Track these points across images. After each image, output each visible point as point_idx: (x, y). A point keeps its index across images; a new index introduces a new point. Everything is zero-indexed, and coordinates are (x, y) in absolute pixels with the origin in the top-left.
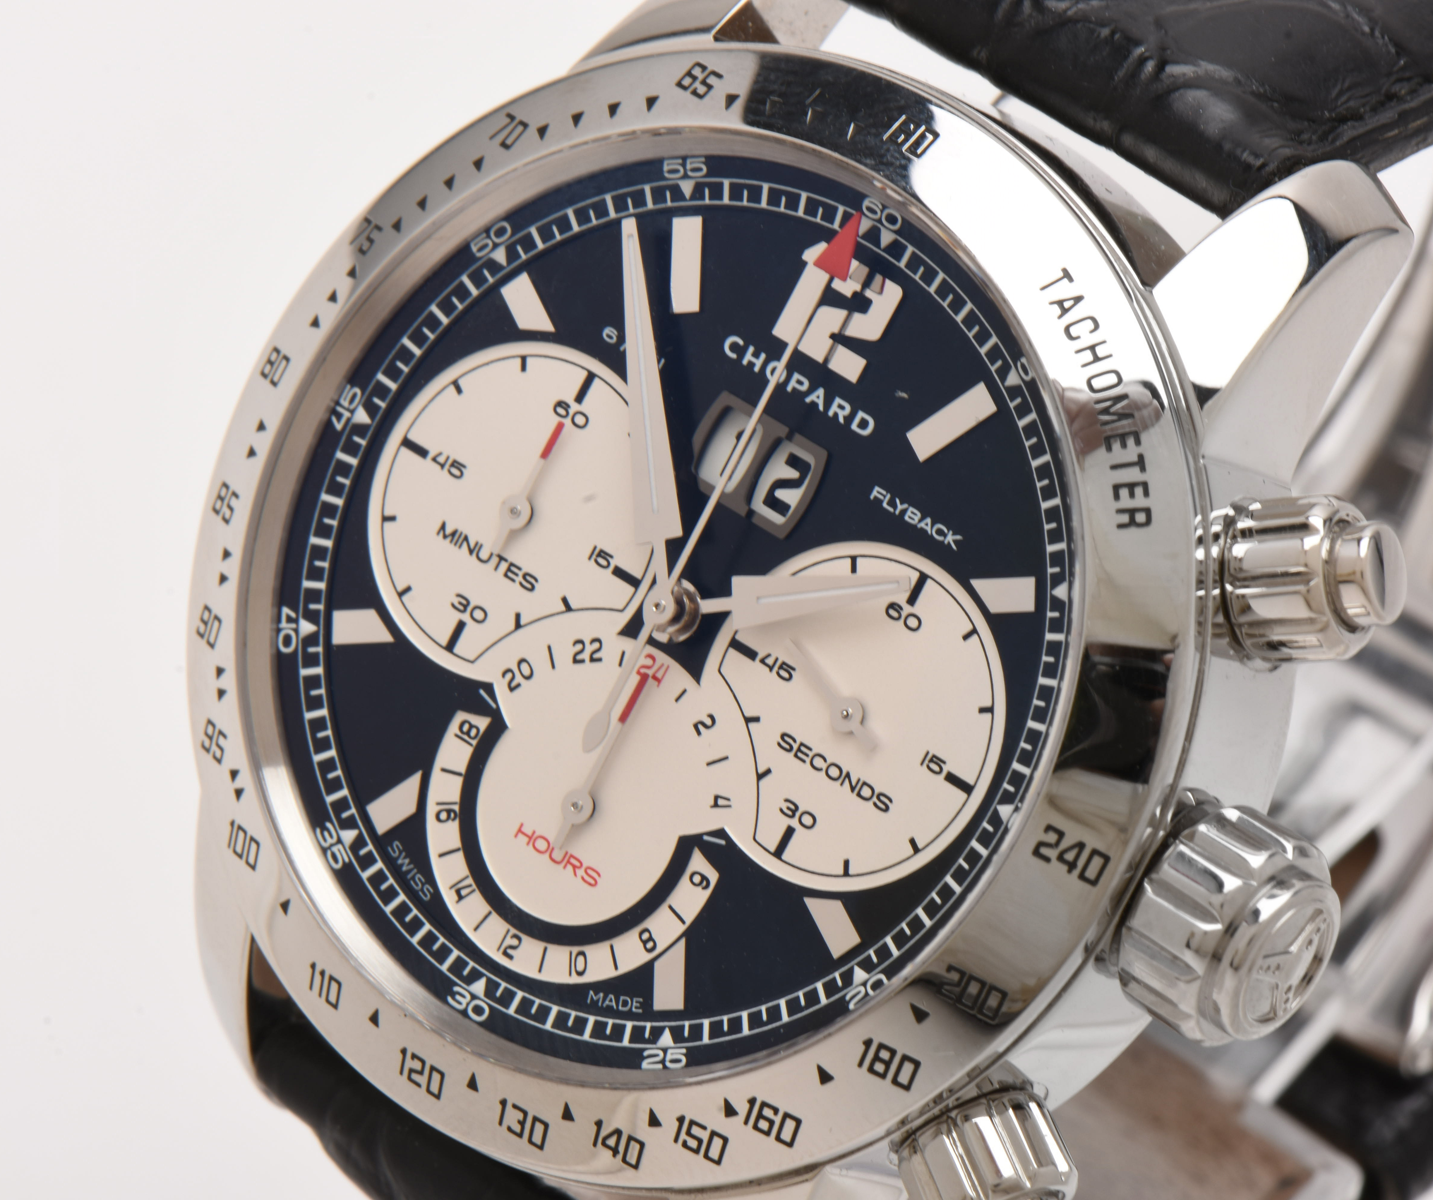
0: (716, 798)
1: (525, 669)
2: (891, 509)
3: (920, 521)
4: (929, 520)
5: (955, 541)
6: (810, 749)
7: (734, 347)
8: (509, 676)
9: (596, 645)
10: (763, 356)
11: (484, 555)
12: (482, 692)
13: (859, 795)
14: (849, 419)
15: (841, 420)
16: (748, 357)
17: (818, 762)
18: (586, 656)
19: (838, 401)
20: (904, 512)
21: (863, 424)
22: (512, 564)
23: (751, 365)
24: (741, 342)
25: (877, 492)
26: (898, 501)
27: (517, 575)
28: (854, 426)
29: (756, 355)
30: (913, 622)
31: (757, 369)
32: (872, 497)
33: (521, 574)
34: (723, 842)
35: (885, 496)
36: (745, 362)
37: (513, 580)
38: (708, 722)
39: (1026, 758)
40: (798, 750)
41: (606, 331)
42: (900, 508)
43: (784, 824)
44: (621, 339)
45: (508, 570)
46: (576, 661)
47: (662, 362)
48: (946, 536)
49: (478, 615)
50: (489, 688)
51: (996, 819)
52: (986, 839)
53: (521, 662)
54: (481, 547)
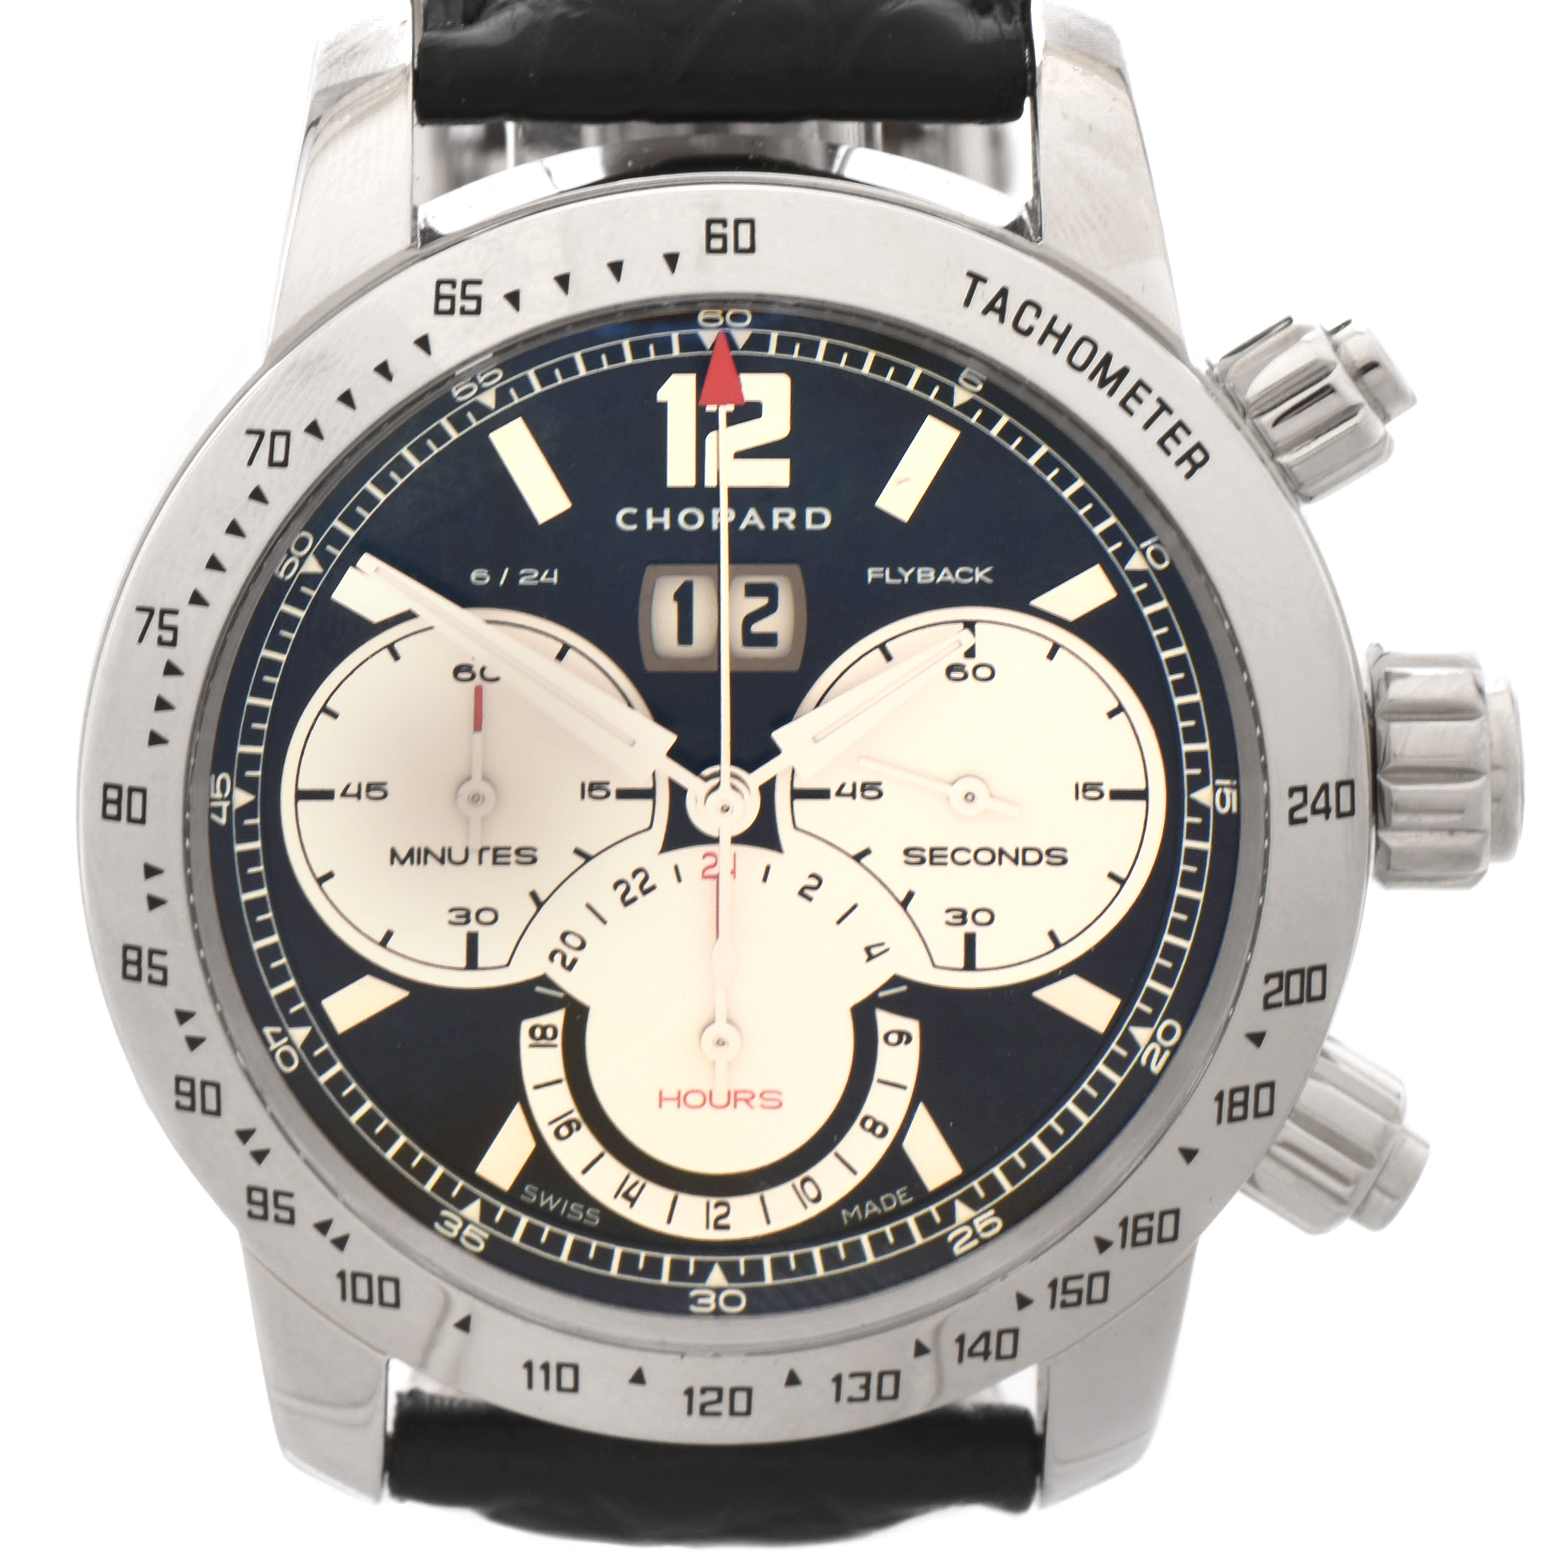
0: (868, 950)
1: (572, 940)
2: (899, 581)
3: (937, 575)
4: (946, 570)
5: (987, 575)
6: (945, 849)
7: (627, 519)
8: (558, 958)
9: (641, 877)
10: (667, 512)
11: (458, 856)
12: (539, 989)
13: (1025, 863)
14: (800, 520)
15: (791, 527)
16: (650, 521)
17: (961, 856)
18: (635, 891)
19: (776, 512)
20: (913, 576)
21: (818, 518)
22: (496, 850)
23: (658, 527)
24: (634, 511)
25: (872, 573)
26: (901, 570)
27: (508, 856)
28: (809, 525)
29: (658, 513)
30: (984, 672)
31: (667, 526)
32: (870, 580)
33: (512, 852)
34: (904, 988)
35: (884, 572)
36: (650, 526)
37: (508, 863)
38: (814, 882)
39: (1193, 735)
40: (932, 857)
41: (474, 575)
42: (907, 575)
43: (959, 934)
44: (495, 575)
45: (495, 857)
46: (626, 903)
47: (556, 572)
48: (973, 575)
49: (487, 917)
50: (544, 980)
51: (1197, 808)
52: (1197, 833)
53: (563, 937)
54: (450, 850)
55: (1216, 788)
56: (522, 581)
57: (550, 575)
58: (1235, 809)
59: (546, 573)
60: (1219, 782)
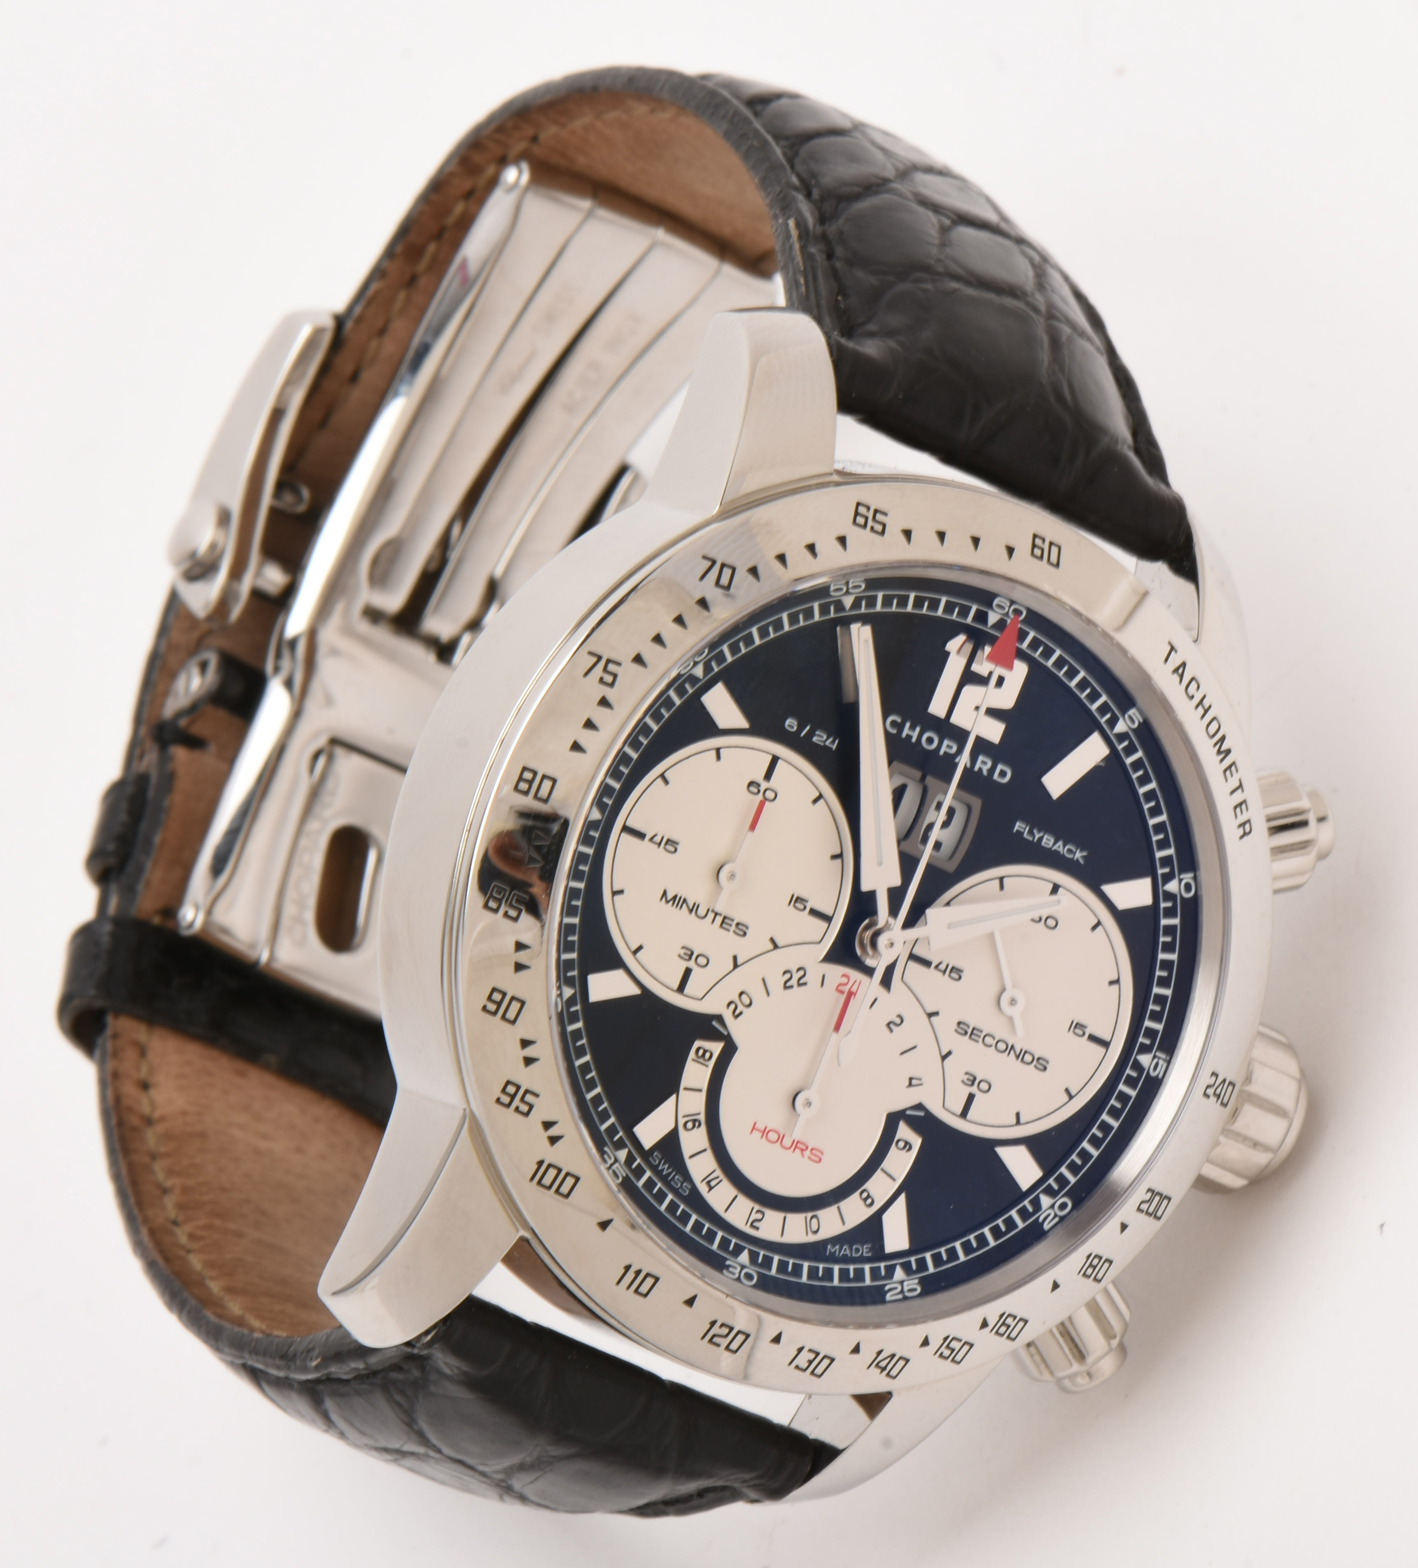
0: (911, 1079)
1: (744, 999)
2: (1030, 839)
3: (1054, 844)
4: (1060, 843)
5: (1082, 856)
6: (981, 1031)
7: (893, 724)
8: (732, 1007)
9: (801, 973)
10: (918, 729)
11: (702, 911)
12: (714, 1023)
13: (1022, 1060)
14: (992, 771)
15: (985, 773)
16: (906, 731)
17: (988, 1040)
18: (794, 982)
19: (981, 758)
20: (1041, 839)
21: (1003, 774)
22: (725, 918)
23: (909, 737)
24: (899, 720)
25: (1019, 826)
26: (1035, 831)
27: (731, 925)
28: (996, 776)
29: (913, 728)
30: (1052, 922)
31: (914, 740)
32: (1015, 830)
33: (734, 924)
34: (922, 1114)
35: (1025, 829)
36: (904, 735)
37: (728, 930)
38: (898, 1021)
39: (1156, 1017)
40: (972, 1033)
41: (788, 722)
42: (1037, 836)
43: (966, 1091)
44: (801, 728)
45: (723, 922)
46: (786, 987)
47: (837, 742)
48: (1075, 854)
49: (702, 961)
50: (720, 1018)
51: (1137, 1066)
52: (1131, 1082)
53: (741, 994)
54: (698, 906)
55: (1155, 1057)
56: (815, 739)
57: (833, 742)
58: (1160, 1076)
59: (831, 739)
60: (1158, 1054)
